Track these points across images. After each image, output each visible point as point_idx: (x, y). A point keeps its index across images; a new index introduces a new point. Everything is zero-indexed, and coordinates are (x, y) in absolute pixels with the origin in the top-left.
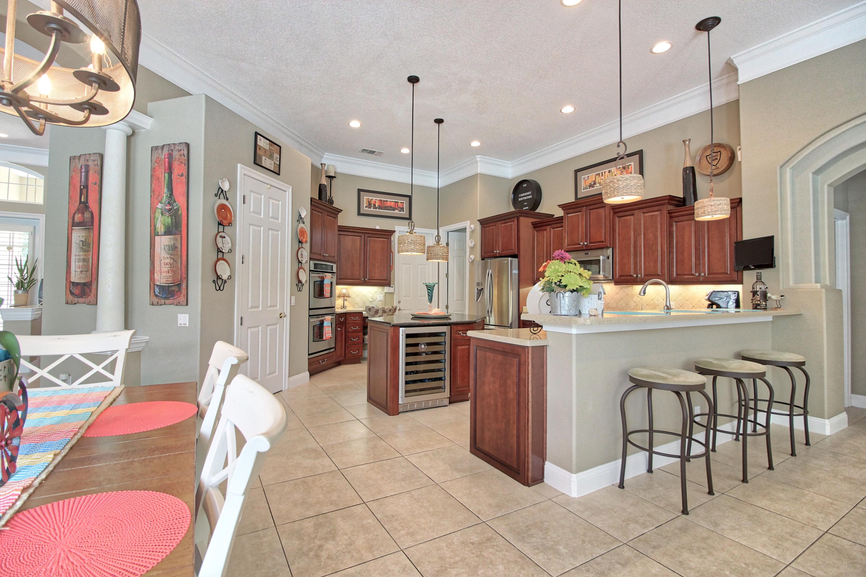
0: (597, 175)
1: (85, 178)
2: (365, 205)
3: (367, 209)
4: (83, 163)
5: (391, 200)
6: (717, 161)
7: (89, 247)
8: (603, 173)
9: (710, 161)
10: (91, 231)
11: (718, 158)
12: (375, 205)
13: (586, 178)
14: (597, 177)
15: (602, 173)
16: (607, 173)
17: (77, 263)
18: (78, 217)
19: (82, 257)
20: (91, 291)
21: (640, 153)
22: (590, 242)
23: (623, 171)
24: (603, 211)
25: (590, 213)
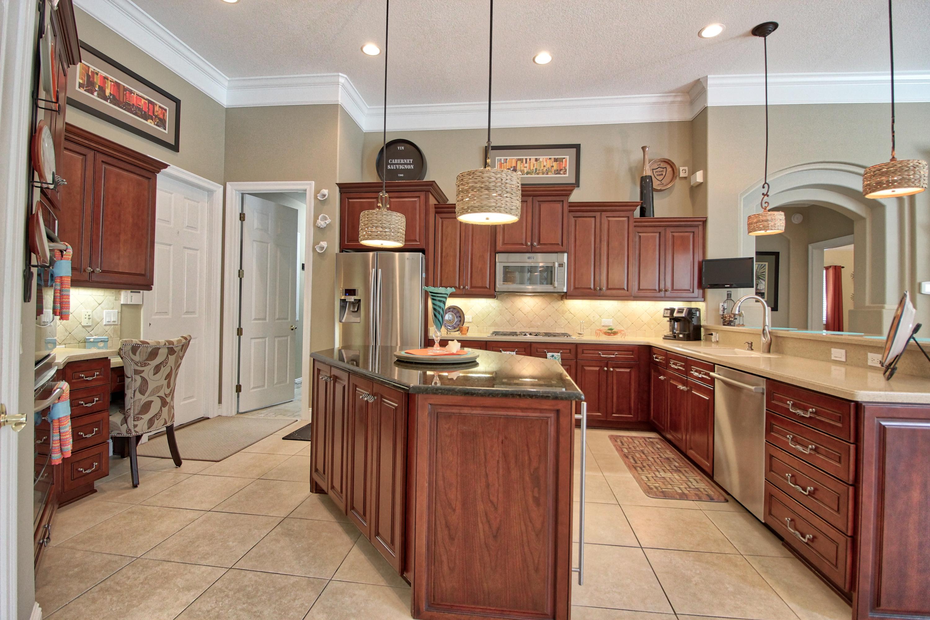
0: (519, 159)
2: (78, 80)
3: (82, 91)
5: (141, 94)
6: (662, 177)
8: (528, 160)
11: (664, 174)
12: (102, 90)
13: (503, 160)
14: (519, 162)
15: (526, 159)
16: (533, 161)
21: (577, 147)
22: (539, 243)
23: (555, 164)
24: (559, 206)
25: (540, 206)
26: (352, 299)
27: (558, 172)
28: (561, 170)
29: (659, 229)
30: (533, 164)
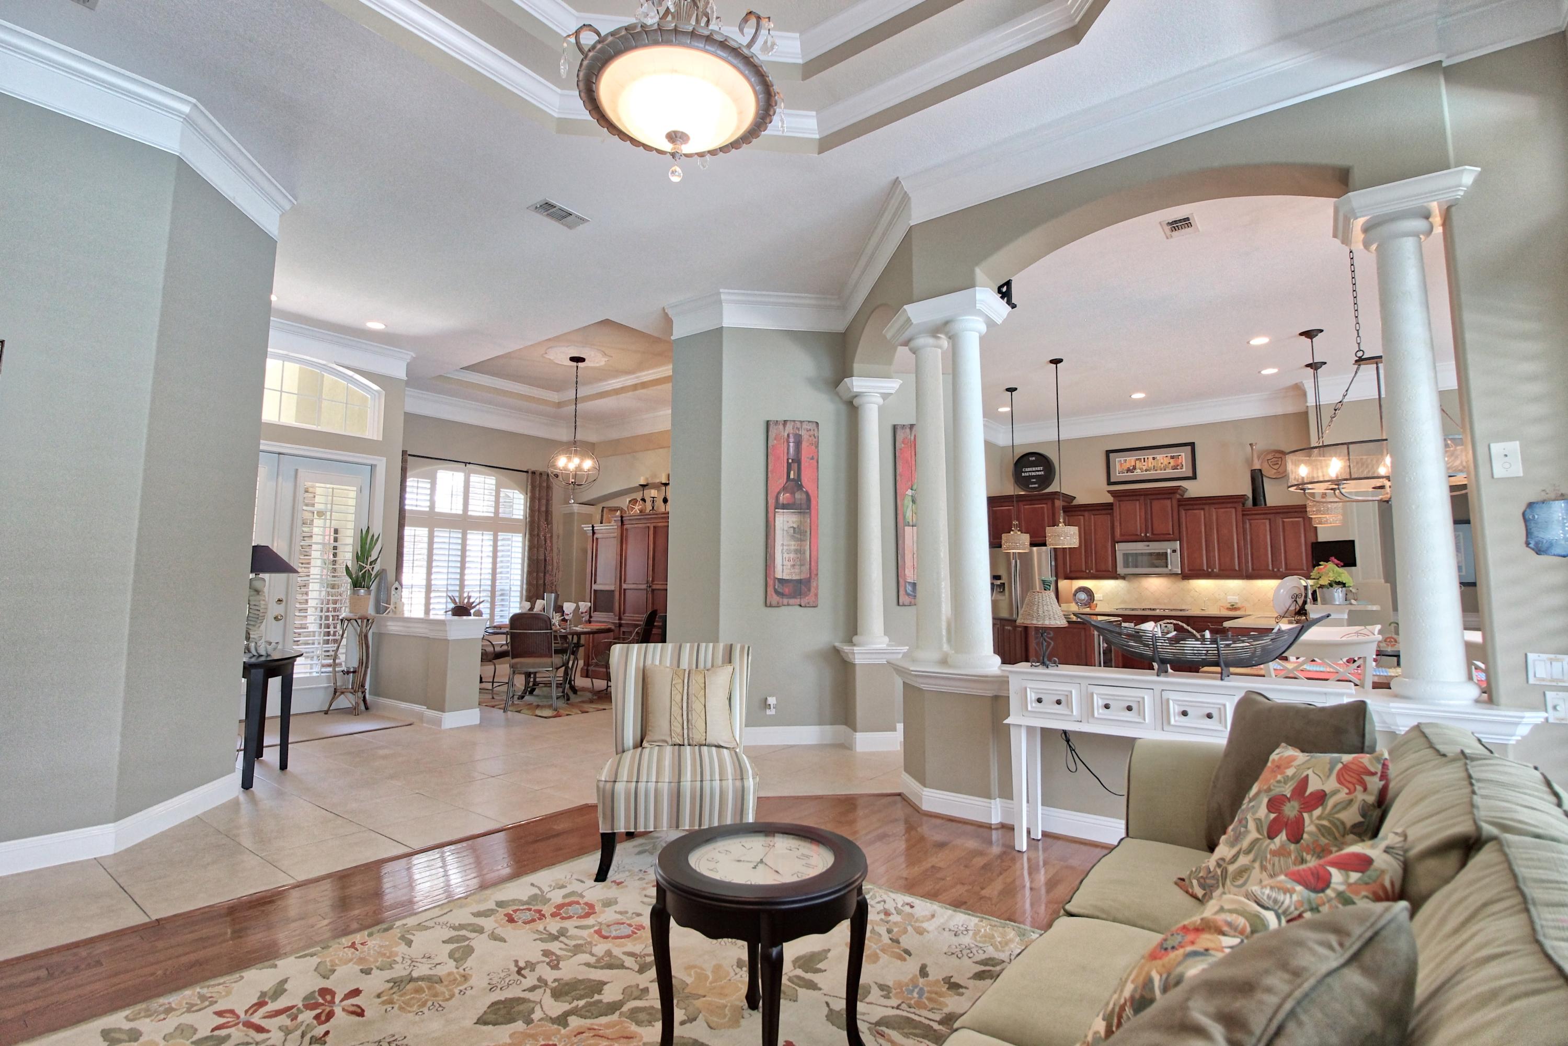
0: (1137, 459)
1: (795, 450)
4: (792, 431)
7: (805, 535)
8: (1146, 459)
9: (1271, 464)
10: (808, 516)
11: (1279, 464)
13: (1122, 461)
14: (1138, 462)
15: (1144, 459)
17: (786, 555)
18: (784, 498)
19: (793, 547)
20: (809, 590)
21: (1192, 445)
22: (1153, 534)
23: (1172, 461)
24: (1168, 502)
25: (1151, 503)
26: (998, 582)
27: (1175, 468)
28: (1178, 465)
29: (1269, 516)
30: (1150, 463)
